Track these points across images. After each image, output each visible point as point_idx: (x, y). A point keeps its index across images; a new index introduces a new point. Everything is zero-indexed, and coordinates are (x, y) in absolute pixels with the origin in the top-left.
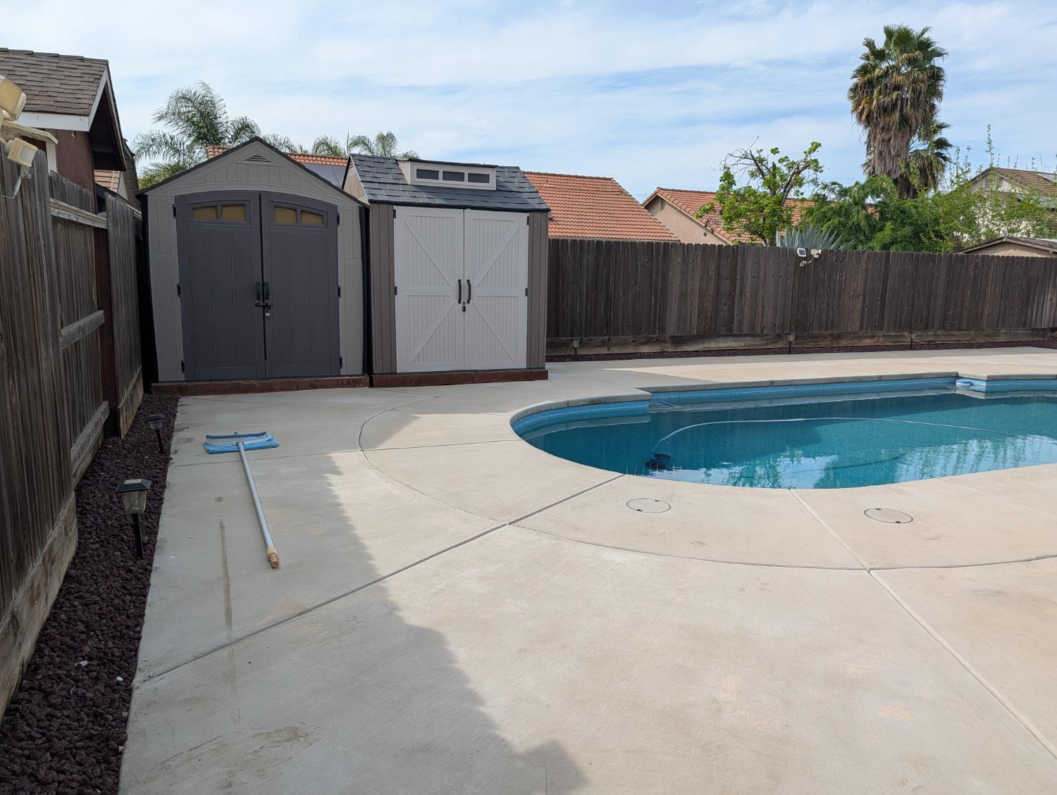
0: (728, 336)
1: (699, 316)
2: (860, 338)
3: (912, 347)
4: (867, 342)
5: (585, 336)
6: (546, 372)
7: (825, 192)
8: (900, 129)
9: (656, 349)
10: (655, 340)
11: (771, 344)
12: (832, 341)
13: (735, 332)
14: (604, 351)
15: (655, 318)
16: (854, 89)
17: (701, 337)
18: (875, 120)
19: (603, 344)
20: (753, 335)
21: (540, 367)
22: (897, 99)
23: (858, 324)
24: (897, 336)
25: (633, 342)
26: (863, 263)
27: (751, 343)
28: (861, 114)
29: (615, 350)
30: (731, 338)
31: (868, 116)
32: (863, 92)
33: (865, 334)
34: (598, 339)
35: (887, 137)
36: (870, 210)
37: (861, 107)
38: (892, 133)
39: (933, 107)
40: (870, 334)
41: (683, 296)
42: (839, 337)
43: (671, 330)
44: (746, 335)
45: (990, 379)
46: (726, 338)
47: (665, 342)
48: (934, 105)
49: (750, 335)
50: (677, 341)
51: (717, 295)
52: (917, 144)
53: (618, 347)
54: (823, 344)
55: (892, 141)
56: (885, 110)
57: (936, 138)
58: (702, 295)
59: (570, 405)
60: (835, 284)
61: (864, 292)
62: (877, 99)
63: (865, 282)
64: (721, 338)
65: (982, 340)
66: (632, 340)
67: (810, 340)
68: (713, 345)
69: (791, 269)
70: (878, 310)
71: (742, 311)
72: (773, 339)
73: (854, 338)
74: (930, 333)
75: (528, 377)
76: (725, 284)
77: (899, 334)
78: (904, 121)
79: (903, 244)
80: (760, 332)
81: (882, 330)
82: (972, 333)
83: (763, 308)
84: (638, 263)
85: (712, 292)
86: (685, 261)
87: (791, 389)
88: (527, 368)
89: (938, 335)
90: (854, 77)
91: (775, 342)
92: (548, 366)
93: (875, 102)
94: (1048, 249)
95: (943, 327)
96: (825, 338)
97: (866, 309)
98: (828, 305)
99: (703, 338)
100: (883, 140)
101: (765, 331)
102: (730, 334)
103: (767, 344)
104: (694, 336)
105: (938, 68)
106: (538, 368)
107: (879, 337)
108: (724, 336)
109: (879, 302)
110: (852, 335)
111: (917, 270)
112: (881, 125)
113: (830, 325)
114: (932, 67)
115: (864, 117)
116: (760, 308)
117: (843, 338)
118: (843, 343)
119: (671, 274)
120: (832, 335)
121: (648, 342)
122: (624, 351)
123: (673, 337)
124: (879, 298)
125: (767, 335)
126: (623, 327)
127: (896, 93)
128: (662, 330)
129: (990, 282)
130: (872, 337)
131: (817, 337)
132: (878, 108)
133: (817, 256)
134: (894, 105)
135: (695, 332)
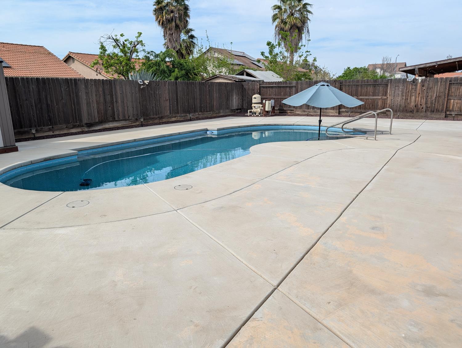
0: (113, 121)
1: (98, 113)
2: (170, 118)
3: (191, 120)
4: (174, 119)
5: (38, 127)
6: (17, 147)
7: (149, 55)
8: (176, 30)
9: (79, 130)
10: (78, 126)
11: (134, 123)
12: (159, 120)
13: (116, 119)
14: (51, 133)
15: (76, 115)
16: (155, 11)
17: (101, 122)
18: (165, 25)
19: (50, 130)
20: (125, 120)
21: (12, 145)
22: (173, 17)
23: (169, 112)
24: (185, 116)
25: (66, 127)
26: (167, 86)
27: (125, 123)
28: (159, 22)
29: (57, 133)
30: (115, 122)
31: (162, 23)
32: (159, 12)
33: (172, 116)
34: (46, 128)
35: (171, 33)
36: (168, 64)
37: (159, 19)
38: (173, 31)
39: (187, 21)
40: (174, 116)
41: (88, 104)
42: (162, 118)
43: (85, 120)
44: (122, 120)
45: (218, 130)
46: (113, 122)
47: (83, 126)
48: (187, 20)
49: (124, 120)
50: (90, 125)
51: (105, 103)
52: (183, 36)
53: (58, 131)
54: (156, 121)
55: (173, 35)
56: (169, 21)
57: (190, 34)
58: (98, 103)
59: (33, 163)
60: (157, 95)
61: (169, 97)
62: (165, 17)
63: (169, 94)
64: (110, 123)
65: (215, 115)
66: (66, 126)
67: (150, 120)
68: (107, 126)
69: (137, 89)
70: (176, 105)
71: (118, 109)
72: (134, 121)
73: (168, 118)
74: (197, 114)
75: (5, 151)
76: (108, 98)
77: (185, 115)
78: (177, 26)
79: (182, 78)
80: (128, 118)
81: (178, 114)
82: (211, 112)
83: (128, 107)
84: (62, 89)
85: (102, 101)
86: (86, 87)
87: (144, 142)
88: (4, 147)
89: (200, 114)
90: (155, 5)
91: (135, 122)
92: (17, 144)
93: (164, 17)
94: (232, 79)
95: (201, 111)
96: (157, 119)
97: (171, 105)
98: (155, 105)
99: (102, 123)
100: (170, 34)
101: (130, 118)
102: (114, 120)
103: (132, 123)
104: (97, 122)
105: (187, 5)
106: (11, 146)
107: (178, 117)
108: (111, 121)
109: (176, 102)
110: (167, 117)
111: (188, 89)
112: (168, 27)
113: (157, 113)
114: (185, 4)
115: (161, 23)
116: (126, 108)
117: (164, 118)
118: (164, 120)
119: (80, 93)
120: (159, 117)
121: (74, 127)
122: (62, 132)
123: (86, 124)
124: (175, 101)
125: (131, 119)
126: (59, 121)
127: (172, 14)
128: (81, 121)
129: (214, 92)
130: (175, 117)
131: (153, 118)
132: (166, 20)
133: (147, 84)
134: (172, 19)
135: (97, 121)
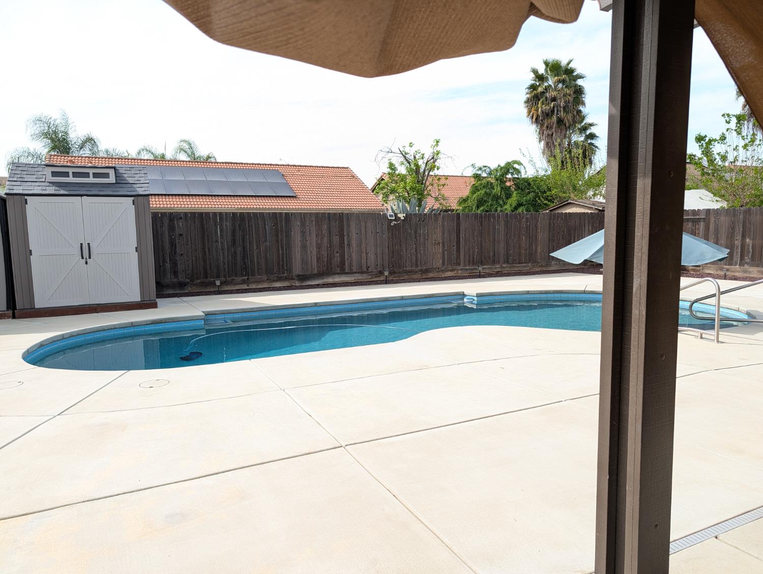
0: (341, 274)
1: (318, 261)
2: (443, 271)
3: (480, 276)
4: (449, 274)
5: (229, 278)
6: (156, 303)
8: (559, 127)
9: (286, 284)
10: (284, 278)
11: (375, 278)
12: (421, 274)
13: (346, 271)
14: (245, 287)
15: (283, 263)
17: (320, 275)
18: (541, 122)
19: (243, 282)
20: (362, 273)
21: (151, 299)
22: (554, 107)
23: (441, 262)
24: (472, 269)
25: (267, 279)
26: (440, 221)
27: (360, 278)
28: (532, 117)
29: (253, 286)
30: (344, 275)
31: (537, 119)
32: (533, 103)
33: (447, 269)
34: (239, 279)
35: (550, 133)
37: (531, 113)
38: (554, 130)
39: (579, 112)
40: (451, 268)
41: (304, 247)
42: (427, 271)
43: (297, 270)
44: (355, 273)
46: (340, 275)
47: (292, 279)
49: (359, 273)
50: (303, 278)
51: (330, 246)
53: (255, 284)
54: (415, 276)
56: (547, 115)
58: (319, 247)
59: (134, 325)
60: (420, 236)
61: (443, 239)
62: (542, 107)
63: (443, 234)
64: (336, 275)
65: (537, 270)
66: (266, 278)
67: (404, 274)
68: (330, 280)
69: (385, 227)
70: (455, 252)
71: (350, 256)
72: (377, 274)
73: (439, 272)
74: (498, 266)
75: (141, 307)
76: (336, 239)
77: (473, 267)
78: (560, 121)
80: (365, 270)
81: (459, 265)
82: (529, 265)
83: (367, 254)
84: (267, 226)
85: (326, 244)
86: (303, 224)
88: (141, 301)
89: (504, 267)
90: (527, 94)
91: (378, 277)
92: (158, 300)
93: (540, 110)
95: (508, 262)
96: (417, 272)
97: (446, 252)
98: (416, 250)
99: (323, 275)
100: (548, 135)
101: (370, 270)
102: (343, 272)
103: (372, 278)
104: (316, 274)
105: (580, 86)
106: (150, 301)
107: (458, 270)
108: (338, 274)
109: (455, 247)
110: (437, 270)
111: (482, 225)
112: (545, 125)
113: (419, 264)
114: (576, 85)
115: (534, 120)
116: (364, 255)
117: (430, 272)
118: (431, 275)
119: (292, 233)
120: (421, 270)
121: (279, 279)
122: (260, 286)
123: (298, 276)
124: (455, 244)
125: (372, 272)
126: (258, 270)
127: (553, 103)
128: (290, 270)
129: (539, 230)
130: (452, 270)
131: (410, 272)
132: (543, 113)
133: (402, 218)
134: (553, 111)
135: (316, 272)
